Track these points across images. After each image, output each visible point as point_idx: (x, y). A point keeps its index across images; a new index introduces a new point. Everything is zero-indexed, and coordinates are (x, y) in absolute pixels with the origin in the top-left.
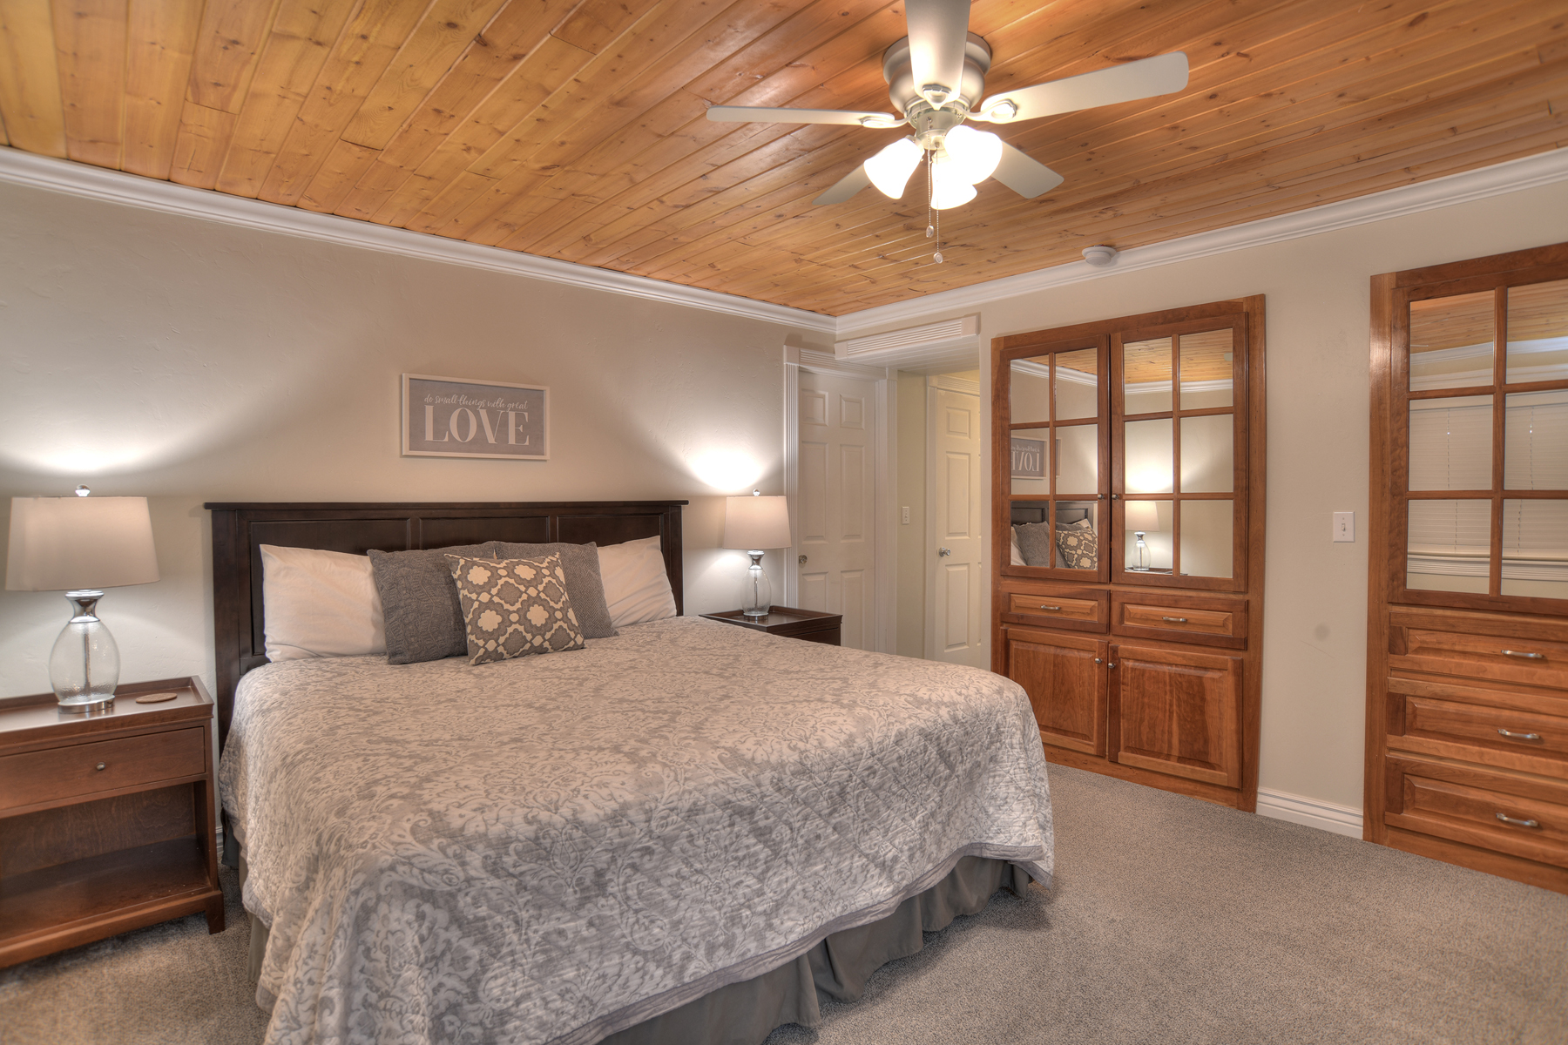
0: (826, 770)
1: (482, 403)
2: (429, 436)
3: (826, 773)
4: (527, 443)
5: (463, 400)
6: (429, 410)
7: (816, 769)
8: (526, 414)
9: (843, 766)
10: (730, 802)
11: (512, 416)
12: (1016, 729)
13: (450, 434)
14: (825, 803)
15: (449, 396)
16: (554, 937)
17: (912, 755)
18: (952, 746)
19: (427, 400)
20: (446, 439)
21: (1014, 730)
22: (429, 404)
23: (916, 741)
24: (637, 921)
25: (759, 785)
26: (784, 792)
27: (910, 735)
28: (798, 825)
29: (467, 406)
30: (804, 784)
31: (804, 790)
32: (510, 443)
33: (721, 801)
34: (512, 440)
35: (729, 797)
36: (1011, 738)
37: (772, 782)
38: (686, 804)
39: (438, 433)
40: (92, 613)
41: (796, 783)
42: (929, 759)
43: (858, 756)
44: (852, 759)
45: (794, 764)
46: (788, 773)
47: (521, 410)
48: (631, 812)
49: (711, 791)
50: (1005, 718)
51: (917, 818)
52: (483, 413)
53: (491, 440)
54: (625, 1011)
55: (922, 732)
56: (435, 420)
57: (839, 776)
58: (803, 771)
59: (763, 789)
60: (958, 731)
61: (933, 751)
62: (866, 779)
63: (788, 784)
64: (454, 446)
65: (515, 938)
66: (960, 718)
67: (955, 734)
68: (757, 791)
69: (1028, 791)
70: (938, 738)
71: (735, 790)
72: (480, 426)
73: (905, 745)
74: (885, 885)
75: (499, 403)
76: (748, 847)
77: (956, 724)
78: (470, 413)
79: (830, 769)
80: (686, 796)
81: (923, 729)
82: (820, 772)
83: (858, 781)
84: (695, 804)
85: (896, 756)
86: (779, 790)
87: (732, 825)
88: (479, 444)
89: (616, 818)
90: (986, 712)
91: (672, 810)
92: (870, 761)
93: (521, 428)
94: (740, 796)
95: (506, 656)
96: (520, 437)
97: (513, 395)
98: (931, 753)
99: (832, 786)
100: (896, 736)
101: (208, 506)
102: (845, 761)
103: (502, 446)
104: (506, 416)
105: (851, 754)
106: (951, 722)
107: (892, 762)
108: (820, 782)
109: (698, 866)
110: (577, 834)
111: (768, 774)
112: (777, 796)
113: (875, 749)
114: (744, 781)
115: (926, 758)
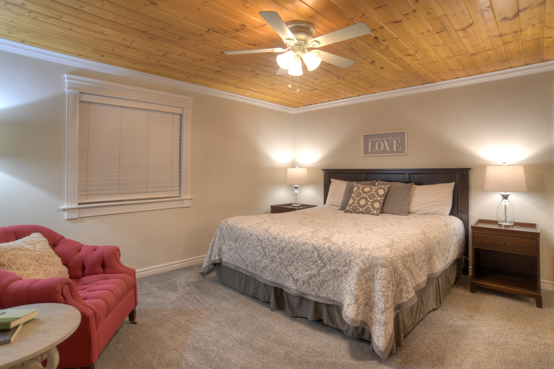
0: (280, 241)
1: (385, 139)
2: (370, 150)
3: (280, 242)
4: (400, 150)
5: (379, 139)
6: (370, 143)
7: (278, 239)
8: (400, 140)
9: (285, 243)
10: (258, 237)
11: (395, 141)
12: (358, 266)
13: (376, 149)
14: (278, 249)
15: (375, 138)
16: (231, 245)
17: (307, 251)
18: (325, 257)
19: (369, 140)
20: (375, 151)
21: (357, 266)
22: (370, 141)
23: (311, 248)
24: (241, 251)
25: (264, 236)
26: (269, 241)
27: (308, 245)
28: (270, 251)
29: (381, 141)
30: (274, 241)
31: (273, 243)
32: (394, 150)
33: (256, 235)
34: (395, 149)
35: (258, 236)
36: (354, 268)
37: (267, 237)
38: (250, 233)
39: (372, 149)
40: (297, 189)
41: (272, 240)
42: (314, 256)
43: (290, 242)
44: (288, 242)
45: (274, 236)
46: (271, 237)
47: (398, 139)
48: (243, 229)
49: (256, 232)
50: (355, 259)
51: (307, 273)
52: (385, 142)
53: (388, 149)
54: (239, 268)
55: (313, 246)
56: (371, 146)
57: (283, 244)
58: (275, 238)
59: (265, 238)
60: (329, 253)
61: (316, 254)
62: (290, 250)
63: (270, 239)
64: (377, 152)
65: (227, 242)
66: (332, 249)
67: (327, 253)
68: (263, 237)
69: (354, 293)
70: (319, 251)
71: (260, 235)
72: (385, 146)
73: (306, 247)
74: (294, 285)
75: (391, 138)
76: (260, 249)
77: (329, 250)
78: (382, 143)
79: (281, 241)
80: (252, 231)
81: (314, 245)
82: (278, 241)
83: (288, 249)
84: (252, 233)
85: (301, 248)
86: (268, 240)
87: (257, 242)
88: (385, 151)
89: (241, 229)
90: (346, 252)
91: (249, 232)
92: (293, 245)
93: (398, 145)
94: (260, 236)
95: (353, 212)
96: (397, 148)
97: (394, 135)
98: (315, 254)
99: (280, 246)
100: (304, 243)
101: (323, 170)
102: (286, 242)
103: (391, 151)
104: (393, 142)
105: (288, 241)
106: (327, 248)
107: (299, 249)
108: (277, 243)
109: (250, 247)
110: (236, 229)
111: (268, 235)
112: (267, 241)
113: (295, 243)
114: (263, 234)
115: (313, 255)
